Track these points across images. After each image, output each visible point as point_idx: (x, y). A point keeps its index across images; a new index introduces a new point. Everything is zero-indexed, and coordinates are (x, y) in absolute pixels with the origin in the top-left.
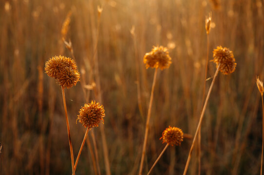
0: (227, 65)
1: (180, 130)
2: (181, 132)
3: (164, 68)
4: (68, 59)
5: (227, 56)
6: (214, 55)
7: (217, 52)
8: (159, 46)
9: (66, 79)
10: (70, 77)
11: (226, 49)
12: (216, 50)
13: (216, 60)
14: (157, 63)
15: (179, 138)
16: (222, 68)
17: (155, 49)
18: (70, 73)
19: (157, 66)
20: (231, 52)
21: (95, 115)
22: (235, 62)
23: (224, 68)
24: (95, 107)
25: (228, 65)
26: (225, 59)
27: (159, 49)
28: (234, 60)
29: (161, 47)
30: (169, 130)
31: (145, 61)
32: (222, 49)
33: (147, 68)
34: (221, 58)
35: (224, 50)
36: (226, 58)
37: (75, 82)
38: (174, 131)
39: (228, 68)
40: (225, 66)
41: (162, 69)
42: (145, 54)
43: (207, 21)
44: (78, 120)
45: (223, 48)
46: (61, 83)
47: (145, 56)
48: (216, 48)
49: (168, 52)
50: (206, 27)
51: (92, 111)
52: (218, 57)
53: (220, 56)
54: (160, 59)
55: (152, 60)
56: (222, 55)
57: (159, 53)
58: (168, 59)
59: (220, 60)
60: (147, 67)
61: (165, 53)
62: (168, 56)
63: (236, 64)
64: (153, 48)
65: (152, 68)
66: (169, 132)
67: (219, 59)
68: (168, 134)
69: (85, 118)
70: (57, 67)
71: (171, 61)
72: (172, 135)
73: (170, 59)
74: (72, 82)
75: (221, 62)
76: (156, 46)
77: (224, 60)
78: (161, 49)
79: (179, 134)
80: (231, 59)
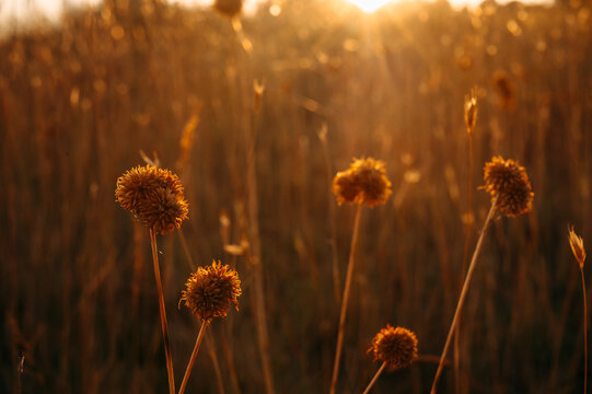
0: (512, 197)
1: (410, 334)
2: (413, 337)
3: (377, 203)
4: (166, 173)
5: (513, 176)
6: (487, 175)
7: (493, 168)
8: (366, 158)
9: (158, 214)
10: (167, 208)
11: (512, 163)
12: (490, 164)
13: (491, 187)
14: (362, 194)
15: (408, 350)
16: (503, 203)
17: (358, 164)
18: (167, 201)
19: (361, 201)
20: (521, 168)
21: (218, 290)
22: (532, 191)
23: (506, 204)
24: (219, 273)
25: (516, 197)
26: (509, 183)
27: (366, 164)
28: (529, 186)
29: (370, 160)
30: (387, 333)
31: (336, 188)
32: (503, 162)
33: (340, 204)
34: (501, 181)
35: (507, 165)
36: (512, 181)
37: (178, 222)
38: (397, 335)
39: (515, 203)
40: (509, 199)
41: (372, 206)
42: (335, 174)
43: (469, 105)
44: (184, 301)
45: (506, 160)
46: (149, 221)
47: (336, 180)
48: (491, 161)
49: (383, 171)
50: (466, 118)
51: (212, 282)
52: (495, 180)
53: (499, 178)
54: (367, 184)
55: (350, 187)
56: (502, 175)
57: (366, 172)
58: (384, 185)
59: (498, 186)
60: (340, 201)
61: (378, 171)
62: (384, 178)
63: (532, 194)
64: (353, 162)
65: (351, 204)
66: (386, 336)
67: (496, 184)
68: (383, 342)
69: (197, 296)
70: (141, 189)
71: (391, 188)
72: (392, 344)
73: (389, 184)
74: (170, 220)
75: (501, 190)
76: (359, 158)
77: (506, 185)
78: (369, 164)
79: (409, 341)
80: (523, 184)
